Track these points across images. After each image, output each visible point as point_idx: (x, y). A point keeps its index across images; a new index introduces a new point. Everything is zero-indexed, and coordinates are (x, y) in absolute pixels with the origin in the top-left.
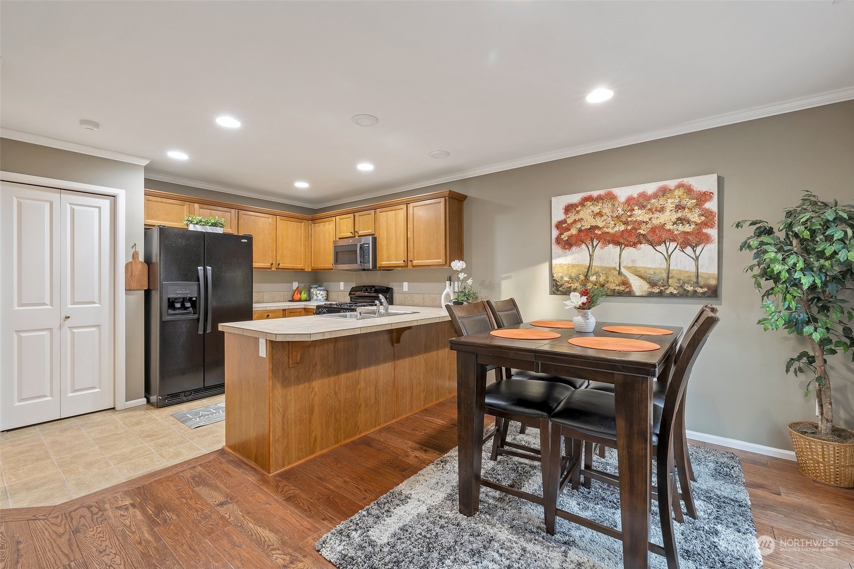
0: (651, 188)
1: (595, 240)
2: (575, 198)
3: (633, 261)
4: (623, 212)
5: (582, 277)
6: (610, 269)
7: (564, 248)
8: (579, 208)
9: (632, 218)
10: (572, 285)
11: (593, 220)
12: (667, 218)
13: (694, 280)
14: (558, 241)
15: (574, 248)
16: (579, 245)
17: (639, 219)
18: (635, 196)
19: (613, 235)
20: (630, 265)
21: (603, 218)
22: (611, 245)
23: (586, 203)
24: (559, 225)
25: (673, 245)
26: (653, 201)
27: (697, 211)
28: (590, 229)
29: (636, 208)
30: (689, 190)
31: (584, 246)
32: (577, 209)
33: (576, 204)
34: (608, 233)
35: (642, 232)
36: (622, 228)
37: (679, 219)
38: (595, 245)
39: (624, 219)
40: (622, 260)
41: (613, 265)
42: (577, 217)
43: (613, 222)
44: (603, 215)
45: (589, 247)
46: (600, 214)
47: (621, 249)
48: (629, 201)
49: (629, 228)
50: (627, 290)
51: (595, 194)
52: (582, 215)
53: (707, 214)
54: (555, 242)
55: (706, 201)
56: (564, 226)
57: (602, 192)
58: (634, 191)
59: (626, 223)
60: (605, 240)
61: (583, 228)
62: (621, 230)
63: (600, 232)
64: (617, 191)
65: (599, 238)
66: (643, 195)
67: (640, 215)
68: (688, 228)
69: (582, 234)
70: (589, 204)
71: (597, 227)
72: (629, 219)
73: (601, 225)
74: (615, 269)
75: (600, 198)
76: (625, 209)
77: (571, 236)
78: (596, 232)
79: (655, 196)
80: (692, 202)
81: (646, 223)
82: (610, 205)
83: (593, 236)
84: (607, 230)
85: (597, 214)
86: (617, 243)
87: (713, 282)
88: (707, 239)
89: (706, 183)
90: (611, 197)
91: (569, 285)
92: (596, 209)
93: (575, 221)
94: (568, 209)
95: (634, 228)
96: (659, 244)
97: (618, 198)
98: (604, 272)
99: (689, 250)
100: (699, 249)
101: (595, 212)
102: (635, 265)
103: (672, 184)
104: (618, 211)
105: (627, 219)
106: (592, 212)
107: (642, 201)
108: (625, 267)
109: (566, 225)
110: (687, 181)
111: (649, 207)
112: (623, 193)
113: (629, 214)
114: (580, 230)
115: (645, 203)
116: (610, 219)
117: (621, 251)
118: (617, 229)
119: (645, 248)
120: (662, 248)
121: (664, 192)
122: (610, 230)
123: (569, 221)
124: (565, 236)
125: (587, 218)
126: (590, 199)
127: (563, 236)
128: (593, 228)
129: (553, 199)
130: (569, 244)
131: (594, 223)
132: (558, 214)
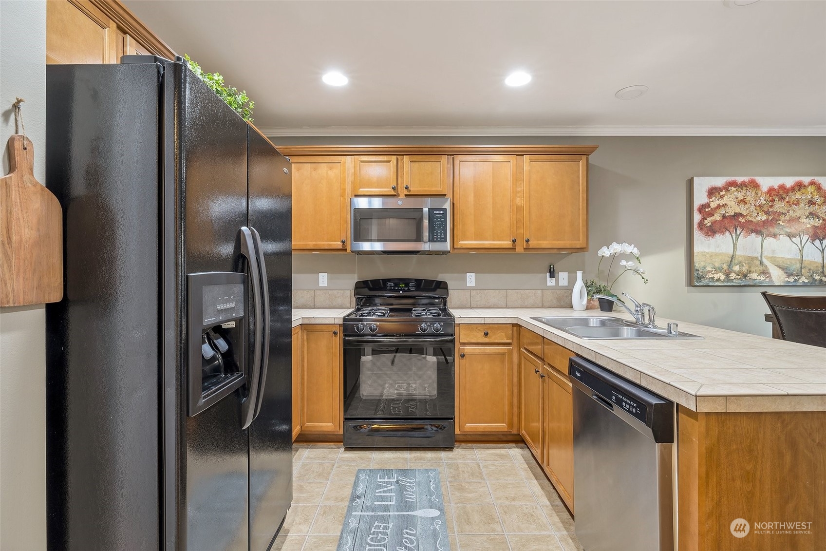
0: (790, 182)
1: (738, 228)
2: (719, 181)
3: (773, 251)
4: (765, 202)
5: (725, 267)
6: (753, 259)
7: (707, 234)
8: (723, 193)
9: (773, 209)
10: (715, 275)
11: (737, 206)
12: (801, 212)
13: (821, 270)
14: (701, 226)
15: (717, 236)
16: (722, 233)
17: (779, 210)
18: (776, 187)
19: (756, 224)
20: (771, 255)
21: (747, 206)
22: (753, 234)
23: (730, 188)
24: (702, 209)
25: (806, 238)
26: (790, 194)
27: (824, 208)
28: (734, 216)
29: (777, 199)
30: (819, 188)
31: (727, 233)
32: (721, 194)
33: (720, 188)
34: (751, 221)
35: (781, 223)
36: (764, 217)
37: (811, 214)
38: (738, 233)
39: (765, 209)
40: (763, 250)
41: (755, 255)
42: (721, 202)
43: (756, 211)
44: (746, 203)
45: (733, 235)
46: (744, 201)
47: (762, 238)
48: (771, 190)
49: (770, 218)
50: (768, 280)
51: (740, 179)
52: (726, 200)
54: (698, 227)
56: (707, 210)
57: (746, 179)
58: (775, 182)
59: (767, 213)
60: (748, 228)
61: (727, 215)
62: (763, 219)
63: (743, 221)
64: (760, 180)
65: (743, 227)
66: (782, 188)
67: (779, 206)
68: (817, 223)
69: (726, 221)
70: (733, 189)
71: (740, 215)
72: (771, 210)
73: (744, 213)
74: (757, 259)
75: (743, 185)
76: (767, 199)
77: (715, 222)
78: (740, 219)
79: (793, 189)
80: (820, 199)
81: (785, 215)
82: (753, 193)
83: (737, 224)
84: (750, 219)
85: (741, 201)
86: (759, 233)
90: (755, 185)
91: (712, 276)
92: (741, 196)
93: (719, 207)
94: (712, 192)
95: (774, 219)
96: (795, 236)
97: (761, 187)
98: (747, 262)
99: (817, 242)
100: (824, 242)
101: (739, 199)
102: (774, 256)
103: (807, 180)
104: (761, 200)
105: (768, 210)
106: (737, 198)
107: (781, 193)
108: (767, 258)
109: (710, 209)
110: (817, 179)
111: (787, 199)
112: (766, 182)
113: (770, 204)
114: (724, 217)
115: (784, 196)
116: (753, 208)
117: (763, 241)
118: (759, 218)
119: (783, 239)
120: (797, 240)
121: (799, 186)
122: (753, 219)
123: (713, 205)
124: (708, 222)
125: (731, 204)
126: (734, 184)
127: (706, 222)
128: (737, 215)
129: (695, 178)
130: (712, 231)
131: (738, 211)
132: (700, 198)
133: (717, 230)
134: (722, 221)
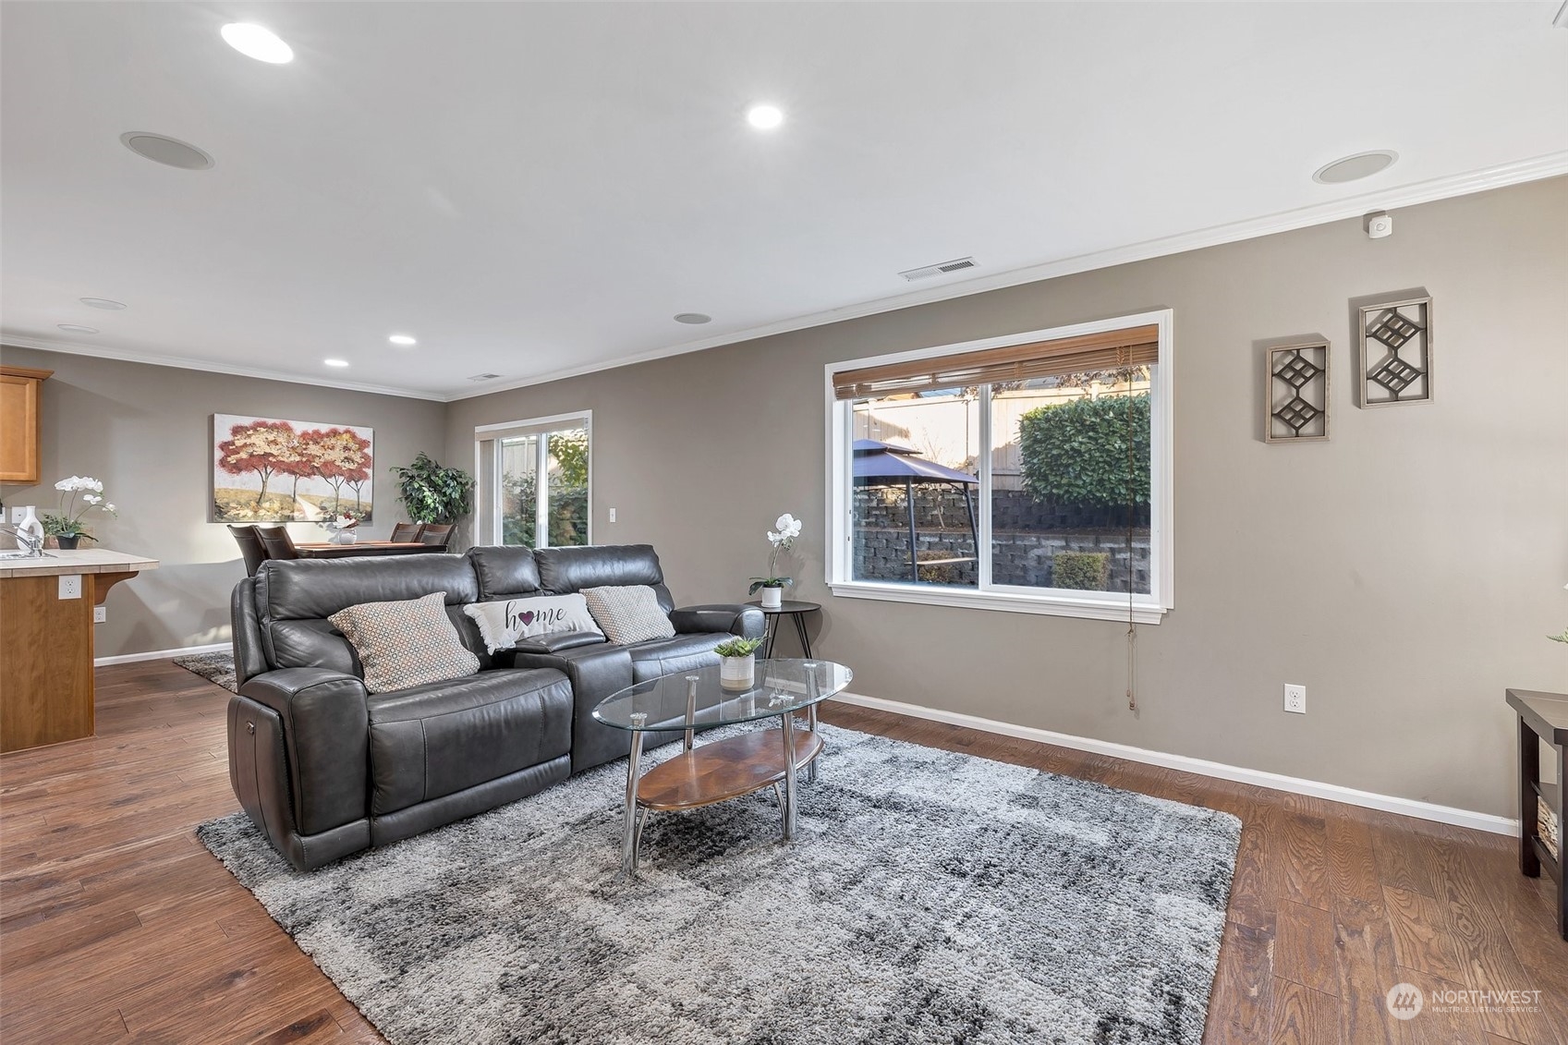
0: (324, 428)
1: (269, 467)
2: (246, 421)
3: (308, 490)
4: (298, 444)
5: (253, 503)
6: (285, 496)
7: (231, 471)
8: (251, 432)
9: (307, 451)
10: (241, 512)
11: (267, 446)
12: (336, 456)
13: (356, 507)
14: (223, 462)
15: (243, 473)
16: (250, 471)
17: (313, 453)
18: (310, 432)
19: (289, 464)
20: (305, 493)
21: (278, 447)
22: (286, 474)
23: (258, 429)
24: (224, 446)
25: (341, 478)
26: (325, 439)
27: (359, 454)
28: (264, 455)
29: (311, 442)
30: (353, 436)
31: (255, 471)
32: (248, 433)
33: (246, 427)
34: (283, 461)
35: (316, 465)
36: (298, 459)
37: (346, 458)
38: (268, 472)
39: (299, 451)
40: (297, 488)
41: (288, 493)
42: (248, 441)
43: (288, 452)
44: (278, 444)
45: (262, 473)
46: (275, 442)
47: (296, 477)
48: (304, 435)
49: (304, 459)
50: (302, 516)
51: (270, 421)
52: (253, 439)
53: (365, 456)
54: (219, 464)
55: (365, 447)
56: (231, 447)
57: (278, 422)
58: (310, 427)
59: (301, 455)
60: (280, 467)
61: (255, 453)
62: (296, 460)
63: (274, 460)
64: (293, 424)
65: (274, 465)
66: (317, 432)
67: (314, 449)
68: (352, 466)
69: (254, 460)
70: (262, 429)
71: (272, 455)
72: (304, 452)
73: (275, 453)
74: (290, 496)
75: (273, 427)
76: (300, 441)
77: (239, 461)
78: (270, 459)
79: (328, 435)
80: (355, 447)
81: (320, 457)
82: (285, 435)
83: (266, 463)
84: (282, 459)
85: (272, 442)
86: (293, 473)
87: (369, 509)
88: (365, 476)
89: (365, 433)
90: (288, 429)
91: (238, 512)
92: (271, 437)
93: (245, 445)
94: (237, 430)
95: (308, 460)
96: (330, 477)
97: (294, 430)
98: (278, 499)
99: (353, 483)
100: (360, 483)
101: (270, 439)
102: (309, 494)
103: (341, 428)
104: (293, 442)
105: (302, 451)
106: (267, 438)
107: (316, 437)
108: (300, 495)
109: (234, 447)
110: (352, 428)
111: (322, 444)
112: (299, 427)
113: (304, 447)
114: (251, 455)
115: (319, 440)
116: (285, 448)
117: (296, 480)
118: (292, 459)
119: (318, 478)
120: (332, 480)
121: (335, 433)
122: (286, 460)
123: (239, 443)
124: (232, 459)
125: (260, 443)
126: (263, 425)
127: (229, 459)
128: (267, 455)
129: (217, 416)
130: (237, 468)
131: (268, 450)
132: (223, 434)
133: (243, 467)
134: (249, 459)
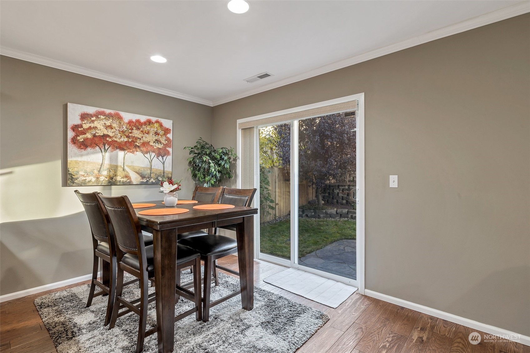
0: (143, 118)
1: (106, 145)
2: (91, 110)
3: (132, 162)
4: (126, 129)
5: (96, 172)
6: (117, 167)
7: (80, 147)
8: (94, 118)
9: (132, 135)
10: (87, 178)
11: (105, 130)
12: (150, 138)
13: (163, 174)
14: (74, 141)
15: (89, 149)
16: (93, 147)
17: (136, 136)
18: (134, 121)
19: (120, 143)
20: (130, 165)
21: (113, 130)
22: (118, 150)
23: (99, 116)
24: (75, 128)
25: (153, 154)
26: (144, 126)
27: (164, 138)
28: (103, 136)
29: (134, 128)
30: (161, 125)
31: (97, 148)
32: (92, 119)
33: (91, 115)
34: (116, 141)
35: (138, 144)
36: (126, 140)
37: (156, 140)
38: (106, 149)
39: (127, 134)
40: (125, 161)
41: (119, 164)
42: (92, 125)
43: (120, 135)
44: (112, 128)
45: (102, 149)
46: (111, 127)
47: (124, 153)
48: (130, 122)
49: (130, 140)
50: (128, 181)
51: (108, 111)
52: (96, 124)
53: (168, 139)
54: (71, 141)
55: (168, 133)
56: (80, 129)
57: (112, 112)
58: (134, 117)
59: (128, 137)
60: (114, 146)
61: (97, 134)
62: (125, 141)
63: (110, 140)
64: (124, 115)
65: (110, 144)
66: (138, 121)
67: (136, 133)
68: (160, 146)
69: (96, 139)
70: (102, 117)
71: (108, 136)
72: (130, 135)
73: (111, 135)
74: (120, 166)
75: (109, 116)
76: (128, 127)
77: (86, 139)
78: (108, 139)
79: (145, 123)
80: (162, 133)
81: (140, 139)
82: (118, 122)
83: (105, 142)
84: (115, 139)
85: (109, 126)
86: (123, 149)
87: (170, 176)
88: (168, 153)
89: (168, 123)
90: (120, 118)
91: (84, 178)
92: (108, 123)
93: (90, 128)
94: (84, 117)
95: (132, 141)
96: (147, 153)
97: (123, 119)
98: (113, 169)
99: (160, 158)
100: (165, 158)
101: (107, 125)
102: (133, 165)
103: (154, 119)
104: (123, 127)
105: (129, 135)
106: (105, 124)
107: (137, 125)
108: (127, 166)
109: (82, 129)
110: (163, 121)
111: (141, 129)
112: (127, 117)
113: (130, 131)
114: (94, 136)
115: (139, 127)
116: (118, 132)
117: (125, 155)
118: (122, 139)
119: (139, 154)
120: (148, 155)
121: (149, 122)
122: (117, 140)
123: (85, 126)
124: (81, 138)
125: (100, 127)
126: (103, 113)
127: (78, 138)
128: (105, 136)
129: (69, 104)
130: (84, 145)
131: (106, 132)
132: (74, 119)
133: (89, 144)
134: (93, 138)
